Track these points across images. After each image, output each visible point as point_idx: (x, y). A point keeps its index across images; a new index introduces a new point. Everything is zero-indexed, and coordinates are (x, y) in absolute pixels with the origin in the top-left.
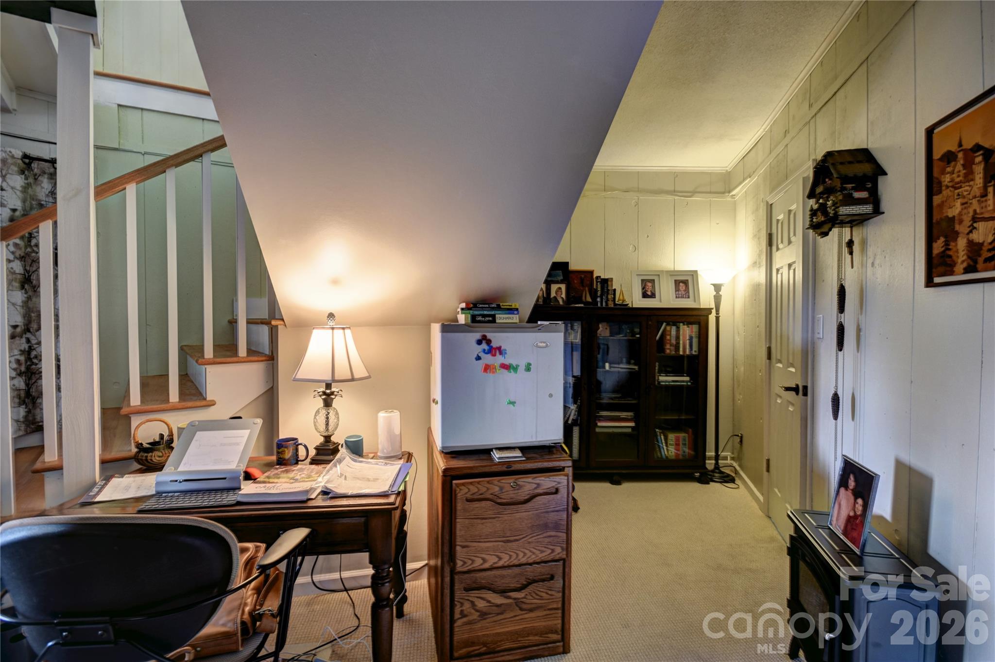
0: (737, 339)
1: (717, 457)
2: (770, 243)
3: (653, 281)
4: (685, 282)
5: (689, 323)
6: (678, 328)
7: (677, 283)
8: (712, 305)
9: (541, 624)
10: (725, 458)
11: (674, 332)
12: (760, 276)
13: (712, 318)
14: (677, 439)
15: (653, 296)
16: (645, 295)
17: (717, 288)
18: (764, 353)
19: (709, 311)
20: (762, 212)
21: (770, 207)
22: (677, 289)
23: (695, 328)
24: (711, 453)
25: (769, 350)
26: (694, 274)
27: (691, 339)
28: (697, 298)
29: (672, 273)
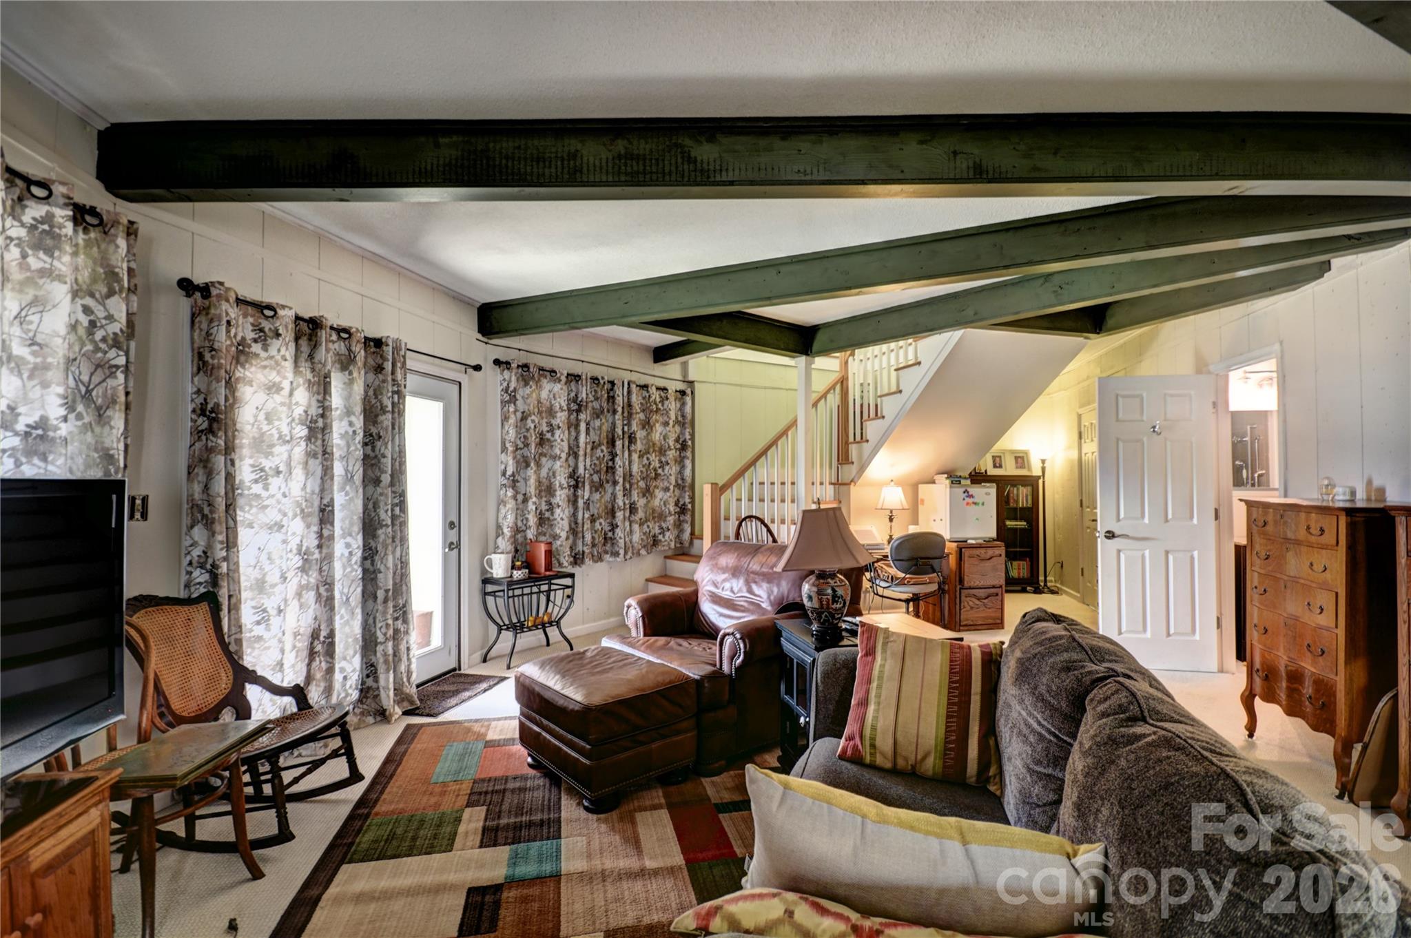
0: (1057, 496)
1: (1045, 581)
2: (1080, 437)
3: (1000, 457)
4: (1022, 458)
5: (1024, 485)
6: (1018, 490)
7: (1016, 458)
8: (1040, 473)
9: (993, 615)
10: (1051, 581)
11: (1015, 492)
12: (1075, 455)
13: (1041, 481)
14: (1019, 565)
15: (1000, 466)
16: (995, 466)
17: (1043, 461)
18: (1078, 504)
19: (1039, 477)
20: (1075, 417)
21: (1079, 416)
22: (1017, 462)
23: (1029, 489)
24: (1041, 578)
25: (1081, 501)
26: (1026, 453)
27: (1027, 496)
28: (1030, 469)
29: (1012, 452)
